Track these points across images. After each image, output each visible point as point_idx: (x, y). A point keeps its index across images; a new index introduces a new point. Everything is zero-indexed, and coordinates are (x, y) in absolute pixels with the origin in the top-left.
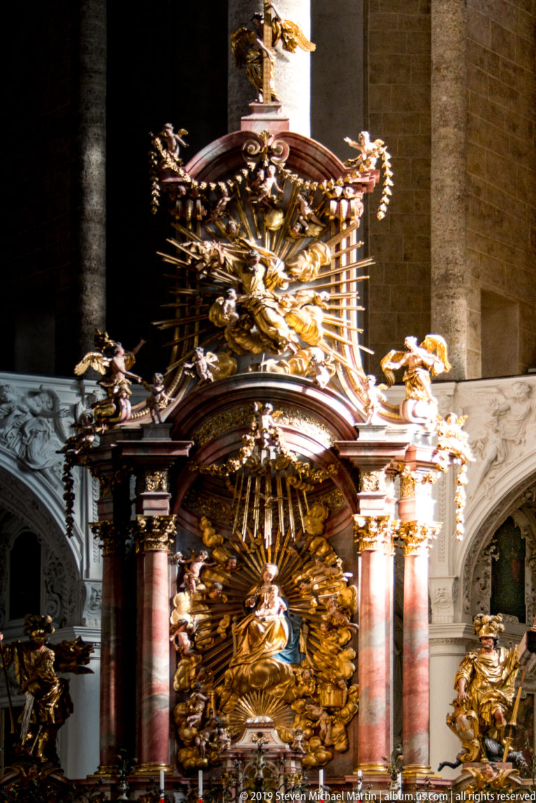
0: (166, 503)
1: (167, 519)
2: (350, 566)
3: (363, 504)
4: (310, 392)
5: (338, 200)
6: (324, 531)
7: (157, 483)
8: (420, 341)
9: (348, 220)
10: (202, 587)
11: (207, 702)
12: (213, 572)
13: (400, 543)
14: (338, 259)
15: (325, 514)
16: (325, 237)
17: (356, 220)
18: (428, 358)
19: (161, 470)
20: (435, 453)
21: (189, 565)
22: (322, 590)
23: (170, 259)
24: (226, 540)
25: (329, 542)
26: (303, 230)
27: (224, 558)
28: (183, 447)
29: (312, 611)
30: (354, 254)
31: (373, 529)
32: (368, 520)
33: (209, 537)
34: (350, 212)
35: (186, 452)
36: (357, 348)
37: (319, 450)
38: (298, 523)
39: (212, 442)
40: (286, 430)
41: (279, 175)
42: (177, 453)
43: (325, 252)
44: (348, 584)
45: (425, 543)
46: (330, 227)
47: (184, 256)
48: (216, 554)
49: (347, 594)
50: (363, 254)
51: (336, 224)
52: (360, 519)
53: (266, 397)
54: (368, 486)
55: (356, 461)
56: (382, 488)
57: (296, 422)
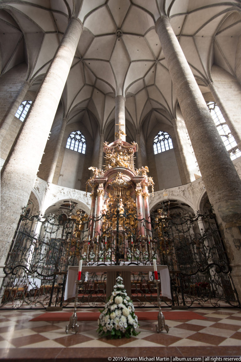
0: (103, 188)
1: (103, 190)
2: (135, 200)
3: (137, 188)
4: (127, 170)
5: (130, 150)
6: (130, 195)
7: (101, 185)
8: (144, 167)
9: (132, 153)
10: (109, 204)
11: (109, 224)
12: (111, 202)
13: (143, 197)
14: (131, 158)
15: (130, 192)
16: (129, 155)
17: (134, 153)
18: (146, 170)
19: (102, 183)
20: (148, 182)
21: (106, 200)
22: (130, 205)
23: (105, 158)
24: (113, 197)
25: (131, 197)
26: (125, 154)
27: (112, 199)
28: (106, 178)
29: (128, 208)
30: (133, 157)
31: (139, 191)
32: (138, 190)
33: (110, 196)
34: (132, 151)
35: (107, 179)
36: (134, 168)
37: (129, 180)
38: (126, 194)
39: (111, 179)
40: (123, 176)
41: (122, 147)
42: (105, 179)
43: (129, 157)
44: (135, 203)
45: (147, 197)
47: (108, 157)
48: (111, 199)
49: (134, 205)
50: (134, 157)
51: (130, 153)
52: (136, 190)
53: (120, 171)
54: (137, 185)
55: (135, 181)
56: (140, 186)
57: (125, 175)
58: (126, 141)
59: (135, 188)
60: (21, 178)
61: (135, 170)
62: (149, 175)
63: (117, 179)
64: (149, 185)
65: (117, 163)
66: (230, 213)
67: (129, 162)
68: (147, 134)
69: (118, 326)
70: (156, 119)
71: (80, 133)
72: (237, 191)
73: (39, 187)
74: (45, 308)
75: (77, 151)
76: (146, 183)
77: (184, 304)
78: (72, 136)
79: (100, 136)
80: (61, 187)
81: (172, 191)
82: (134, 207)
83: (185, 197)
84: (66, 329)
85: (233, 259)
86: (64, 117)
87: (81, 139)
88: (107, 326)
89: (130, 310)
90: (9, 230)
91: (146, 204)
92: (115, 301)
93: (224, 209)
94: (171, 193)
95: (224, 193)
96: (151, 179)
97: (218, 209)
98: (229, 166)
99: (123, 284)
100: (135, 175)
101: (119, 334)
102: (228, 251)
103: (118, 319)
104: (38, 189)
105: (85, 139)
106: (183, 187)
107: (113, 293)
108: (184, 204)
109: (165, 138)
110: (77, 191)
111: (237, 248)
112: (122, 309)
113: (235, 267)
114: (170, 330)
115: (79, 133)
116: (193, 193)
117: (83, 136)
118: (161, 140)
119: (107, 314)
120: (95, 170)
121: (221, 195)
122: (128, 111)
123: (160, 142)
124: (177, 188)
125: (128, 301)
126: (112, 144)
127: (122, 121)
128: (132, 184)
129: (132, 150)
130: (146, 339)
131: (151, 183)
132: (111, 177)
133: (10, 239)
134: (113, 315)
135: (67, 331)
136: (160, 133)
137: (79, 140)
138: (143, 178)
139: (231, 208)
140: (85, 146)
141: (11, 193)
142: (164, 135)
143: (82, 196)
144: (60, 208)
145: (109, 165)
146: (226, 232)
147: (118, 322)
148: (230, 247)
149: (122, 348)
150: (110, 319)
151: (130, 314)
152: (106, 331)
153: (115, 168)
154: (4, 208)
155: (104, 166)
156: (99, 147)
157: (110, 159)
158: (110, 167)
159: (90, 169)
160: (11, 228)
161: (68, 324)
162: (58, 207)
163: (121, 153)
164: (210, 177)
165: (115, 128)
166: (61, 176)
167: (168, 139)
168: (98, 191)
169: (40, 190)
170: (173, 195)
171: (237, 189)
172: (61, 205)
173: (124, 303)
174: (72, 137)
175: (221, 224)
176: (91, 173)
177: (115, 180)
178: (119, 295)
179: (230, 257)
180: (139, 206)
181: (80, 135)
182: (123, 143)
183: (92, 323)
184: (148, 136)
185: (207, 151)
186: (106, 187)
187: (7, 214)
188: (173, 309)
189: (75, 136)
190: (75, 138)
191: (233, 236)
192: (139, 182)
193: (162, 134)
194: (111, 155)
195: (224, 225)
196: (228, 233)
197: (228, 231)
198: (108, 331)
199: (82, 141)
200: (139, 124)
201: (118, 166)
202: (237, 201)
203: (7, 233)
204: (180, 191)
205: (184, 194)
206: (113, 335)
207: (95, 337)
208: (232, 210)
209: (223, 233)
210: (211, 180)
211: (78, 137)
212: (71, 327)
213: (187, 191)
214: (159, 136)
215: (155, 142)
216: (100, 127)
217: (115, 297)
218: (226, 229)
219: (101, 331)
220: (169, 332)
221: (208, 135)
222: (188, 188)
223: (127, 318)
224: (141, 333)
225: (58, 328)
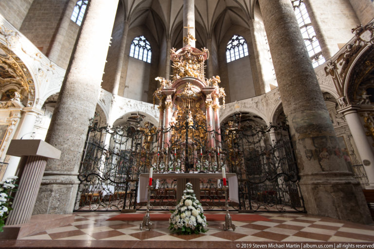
0: (171, 100)
1: (171, 103)
2: (205, 112)
3: (207, 100)
4: (197, 80)
5: (200, 57)
6: (199, 107)
7: (169, 97)
8: (215, 77)
10: (177, 117)
12: (179, 114)
13: (214, 109)
14: (201, 66)
15: (200, 104)
16: (199, 63)
17: (204, 61)
18: (217, 80)
19: (170, 95)
20: (219, 93)
22: (199, 117)
23: (173, 67)
24: (182, 109)
25: (201, 109)
26: (195, 62)
28: (173, 89)
29: (198, 120)
31: (209, 103)
33: (179, 108)
35: (175, 90)
36: (204, 78)
37: (199, 91)
38: (195, 106)
39: (179, 90)
41: (191, 54)
42: (173, 91)
43: (199, 65)
44: (204, 115)
45: (218, 109)
46: (199, 62)
47: (175, 66)
48: (180, 111)
49: (204, 117)
50: (204, 65)
51: (200, 61)
52: (206, 102)
53: (189, 81)
54: (208, 97)
55: (205, 93)
56: (210, 97)
57: (194, 86)
58: (196, 47)
59: (205, 100)
60: (85, 89)
61: (206, 80)
62: (220, 85)
63: (186, 91)
64: (220, 96)
65: (186, 72)
66: (305, 124)
67: (198, 71)
68: (219, 40)
69: (188, 225)
70: (231, 20)
71: (145, 39)
72: (315, 100)
73: (104, 99)
74: (120, 211)
75: (141, 59)
76: (217, 95)
77: (251, 209)
78: (136, 42)
79: (167, 42)
80: (128, 100)
81: (245, 103)
82: (204, 119)
83: (258, 109)
84: (141, 226)
85: (303, 169)
86: (125, 20)
87: (145, 46)
88: (178, 224)
89: (199, 212)
90: (79, 141)
91: (216, 116)
92: (185, 204)
93: (299, 120)
94: (243, 105)
95: (301, 103)
96: (222, 90)
97: (292, 120)
98: (309, 73)
99: (192, 189)
100: (205, 86)
101: (189, 231)
102: (299, 161)
103: (187, 218)
104: (104, 101)
105: (150, 46)
106: (256, 99)
107: (183, 197)
108: (256, 117)
109: (239, 43)
110: (144, 103)
111: (308, 158)
112: (191, 210)
113: (304, 176)
114: (236, 229)
115: (143, 38)
116: (267, 104)
117: (147, 43)
118: (235, 46)
119: (177, 214)
120: (161, 80)
121: (298, 106)
122: (198, 11)
123: (234, 48)
124: (250, 99)
125: (197, 204)
126: (180, 50)
127: (191, 23)
128: (202, 96)
129: (202, 58)
130: (214, 235)
131: (223, 95)
132: (179, 88)
133: (81, 149)
134: (183, 215)
135: (142, 228)
136: (235, 37)
137: (143, 47)
138: (214, 89)
139: (306, 118)
140: (150, 53)
141: (76, 105)
142: (239, 40)
143: (150, 109)
144: (128, 121)
145: (177, 75)
146: (298, 143)
147: (188, 221)
148: (301, 157)
149: (191, 241)
150: (181, 218)
151: (199, 214)
152: (177, 228)
153: (184, 78)
154: (71, 119)
155: (172, 76)
156: (165, 55)
157: (178, 68)
158: (178, 77)
159: (156, 79)
160: (81, 139)
161: (141, 222)
162: (125, 119)
163: (190, 61)
164: (287, 86)
165: (184, 31)
166: (127, 88)
167: (243, 45)
168: (166, 103)
169: (105, 102)
170: (245, 107)
171: (315, 99)
172: (129, 118)
173: (193, 205)
174: (136, 44)
175: (294, 135)
176: (157, 84)
177: (184, 91)
178: (188, 198)
179: (299, 167)
180: (209, 119)
181: (144, 41)
182: (192, 49)
183: (164, 223)
184: (220, 41)
185: (286, 57)
186: (174, 99)
187: (75, 126)
188: (239, 212)
189: (139, 42)
190: (138, 44)
191: (305, 147)
192: (210, 93)
193: (237, 39)
194: (179, 64)
195: (297, 136)
196: (300, 144)
197: (301, 142)
198: (179, 228)
199: (147, 48)
200: (211, 26)
201: (187, 76)
202: (314, 111)
203: (77, 143)
204: (253, 103)
205: (257, 106)
206: (183, 232)
207: (167, 233)
208: (307, 121)
209: (295, 144)
210: (288, 89)
211: (142, 43)
212: (144, 225)
213: (261, 102)
214: (233, 40)
215: (228, 49)
216: (166, 31)
217: (184, 200)
218: (299, 140)
219: (172, 228)
220: (235, 230)
221: (289, 38)
222: (262, 100)
223: (196, 218)
224: (209, 231)
225: (133, 226)
